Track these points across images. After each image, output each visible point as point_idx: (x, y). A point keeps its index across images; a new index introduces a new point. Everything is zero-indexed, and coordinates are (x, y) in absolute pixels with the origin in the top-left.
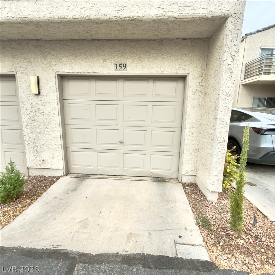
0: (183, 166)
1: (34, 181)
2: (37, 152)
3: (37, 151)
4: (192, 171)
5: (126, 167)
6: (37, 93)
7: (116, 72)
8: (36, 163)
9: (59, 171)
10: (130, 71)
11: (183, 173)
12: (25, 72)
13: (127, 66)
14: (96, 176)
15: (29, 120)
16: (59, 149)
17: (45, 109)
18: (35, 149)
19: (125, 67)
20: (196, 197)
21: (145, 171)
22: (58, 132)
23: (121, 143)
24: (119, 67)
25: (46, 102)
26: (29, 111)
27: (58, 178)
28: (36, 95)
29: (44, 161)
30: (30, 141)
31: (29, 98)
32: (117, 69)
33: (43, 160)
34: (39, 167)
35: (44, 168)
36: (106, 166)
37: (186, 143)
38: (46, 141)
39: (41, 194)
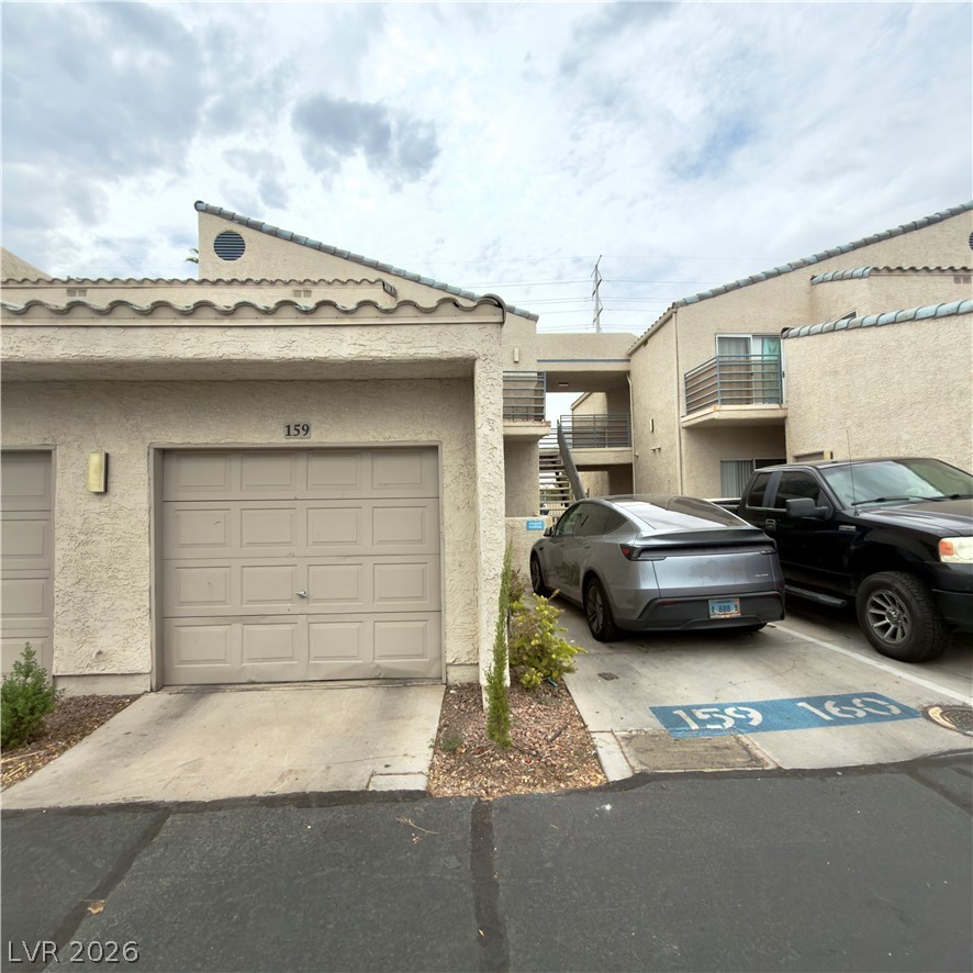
0: (448, 642)
1: (72, 708)
2: (85, 632)
3: (85, 630)
4: (469, 653)
5: (316, 658)
6: (102, 490)
7: (285, 441)
8: (80, 661)
9: (139, 679)
10: (317, 438)
11: (449, 660)
12: (76, 445)
13: (312, 429)
14: (238, 687)
15: (72, 553)
16: (143, 622)
17: (116, 526)
18: (79, 624)
19: (307, 431)
20: (463, 706)
21: (361, 664)
22: (145, 580)
23: (302, 597)
24: (293, 432)
25: (121, 508)
26: (76, 531)
27: (135, 698)
28: (98, 493)
29: (101, 657)
30: (70, 604)
31: (79, 501)
32: (289, 434)
33: (100, 653)
34: (87, 672)
35: (98, 672)
36: (264, 659)
37: (448, 588)
38: (110, 602)
39: (92, 729)
